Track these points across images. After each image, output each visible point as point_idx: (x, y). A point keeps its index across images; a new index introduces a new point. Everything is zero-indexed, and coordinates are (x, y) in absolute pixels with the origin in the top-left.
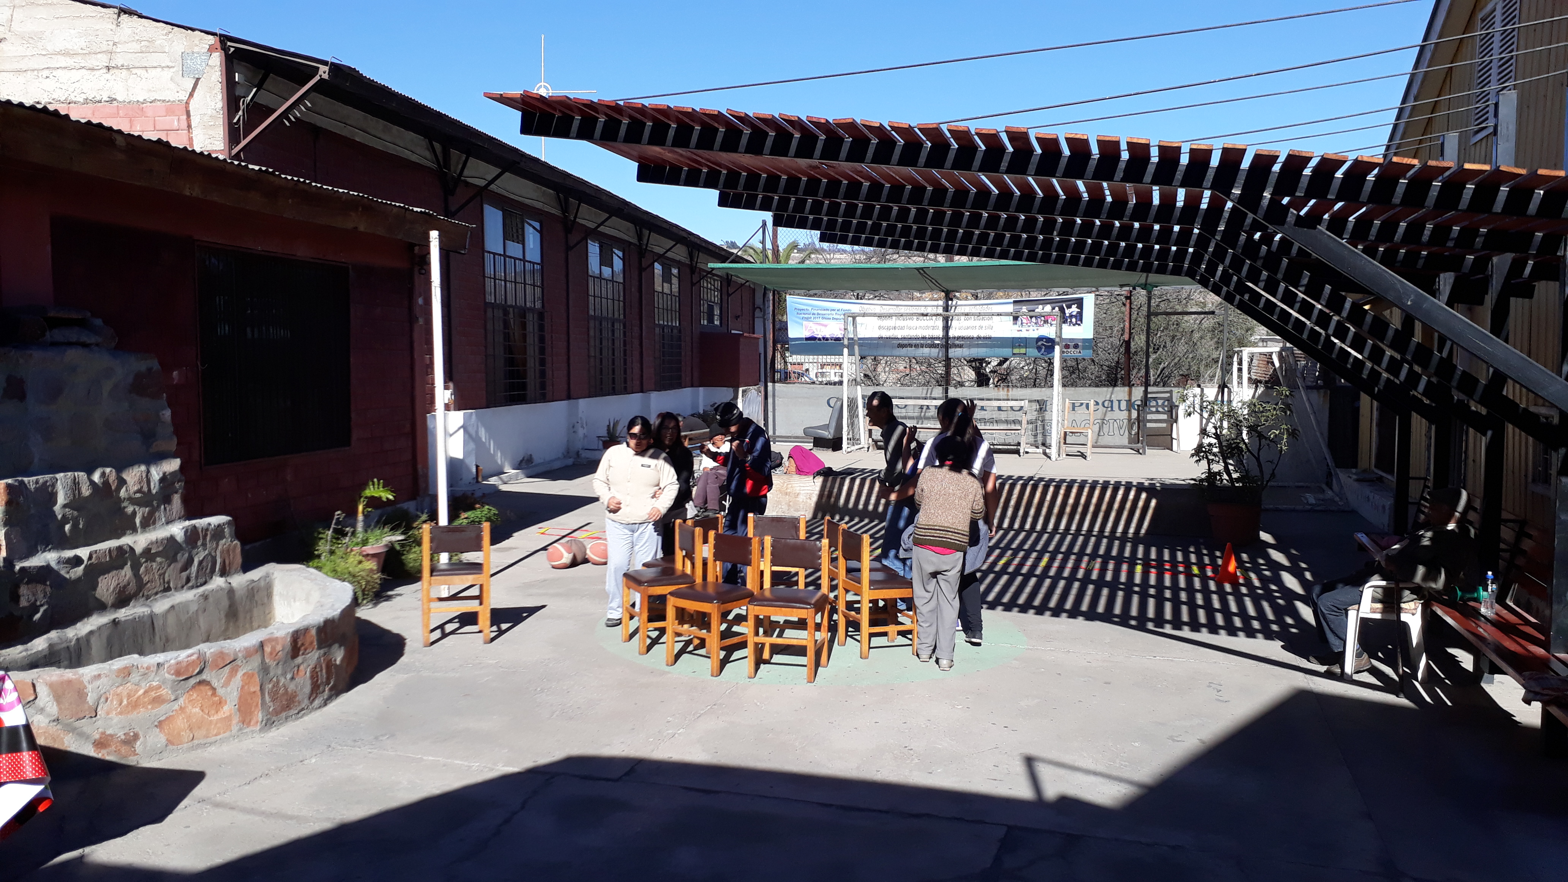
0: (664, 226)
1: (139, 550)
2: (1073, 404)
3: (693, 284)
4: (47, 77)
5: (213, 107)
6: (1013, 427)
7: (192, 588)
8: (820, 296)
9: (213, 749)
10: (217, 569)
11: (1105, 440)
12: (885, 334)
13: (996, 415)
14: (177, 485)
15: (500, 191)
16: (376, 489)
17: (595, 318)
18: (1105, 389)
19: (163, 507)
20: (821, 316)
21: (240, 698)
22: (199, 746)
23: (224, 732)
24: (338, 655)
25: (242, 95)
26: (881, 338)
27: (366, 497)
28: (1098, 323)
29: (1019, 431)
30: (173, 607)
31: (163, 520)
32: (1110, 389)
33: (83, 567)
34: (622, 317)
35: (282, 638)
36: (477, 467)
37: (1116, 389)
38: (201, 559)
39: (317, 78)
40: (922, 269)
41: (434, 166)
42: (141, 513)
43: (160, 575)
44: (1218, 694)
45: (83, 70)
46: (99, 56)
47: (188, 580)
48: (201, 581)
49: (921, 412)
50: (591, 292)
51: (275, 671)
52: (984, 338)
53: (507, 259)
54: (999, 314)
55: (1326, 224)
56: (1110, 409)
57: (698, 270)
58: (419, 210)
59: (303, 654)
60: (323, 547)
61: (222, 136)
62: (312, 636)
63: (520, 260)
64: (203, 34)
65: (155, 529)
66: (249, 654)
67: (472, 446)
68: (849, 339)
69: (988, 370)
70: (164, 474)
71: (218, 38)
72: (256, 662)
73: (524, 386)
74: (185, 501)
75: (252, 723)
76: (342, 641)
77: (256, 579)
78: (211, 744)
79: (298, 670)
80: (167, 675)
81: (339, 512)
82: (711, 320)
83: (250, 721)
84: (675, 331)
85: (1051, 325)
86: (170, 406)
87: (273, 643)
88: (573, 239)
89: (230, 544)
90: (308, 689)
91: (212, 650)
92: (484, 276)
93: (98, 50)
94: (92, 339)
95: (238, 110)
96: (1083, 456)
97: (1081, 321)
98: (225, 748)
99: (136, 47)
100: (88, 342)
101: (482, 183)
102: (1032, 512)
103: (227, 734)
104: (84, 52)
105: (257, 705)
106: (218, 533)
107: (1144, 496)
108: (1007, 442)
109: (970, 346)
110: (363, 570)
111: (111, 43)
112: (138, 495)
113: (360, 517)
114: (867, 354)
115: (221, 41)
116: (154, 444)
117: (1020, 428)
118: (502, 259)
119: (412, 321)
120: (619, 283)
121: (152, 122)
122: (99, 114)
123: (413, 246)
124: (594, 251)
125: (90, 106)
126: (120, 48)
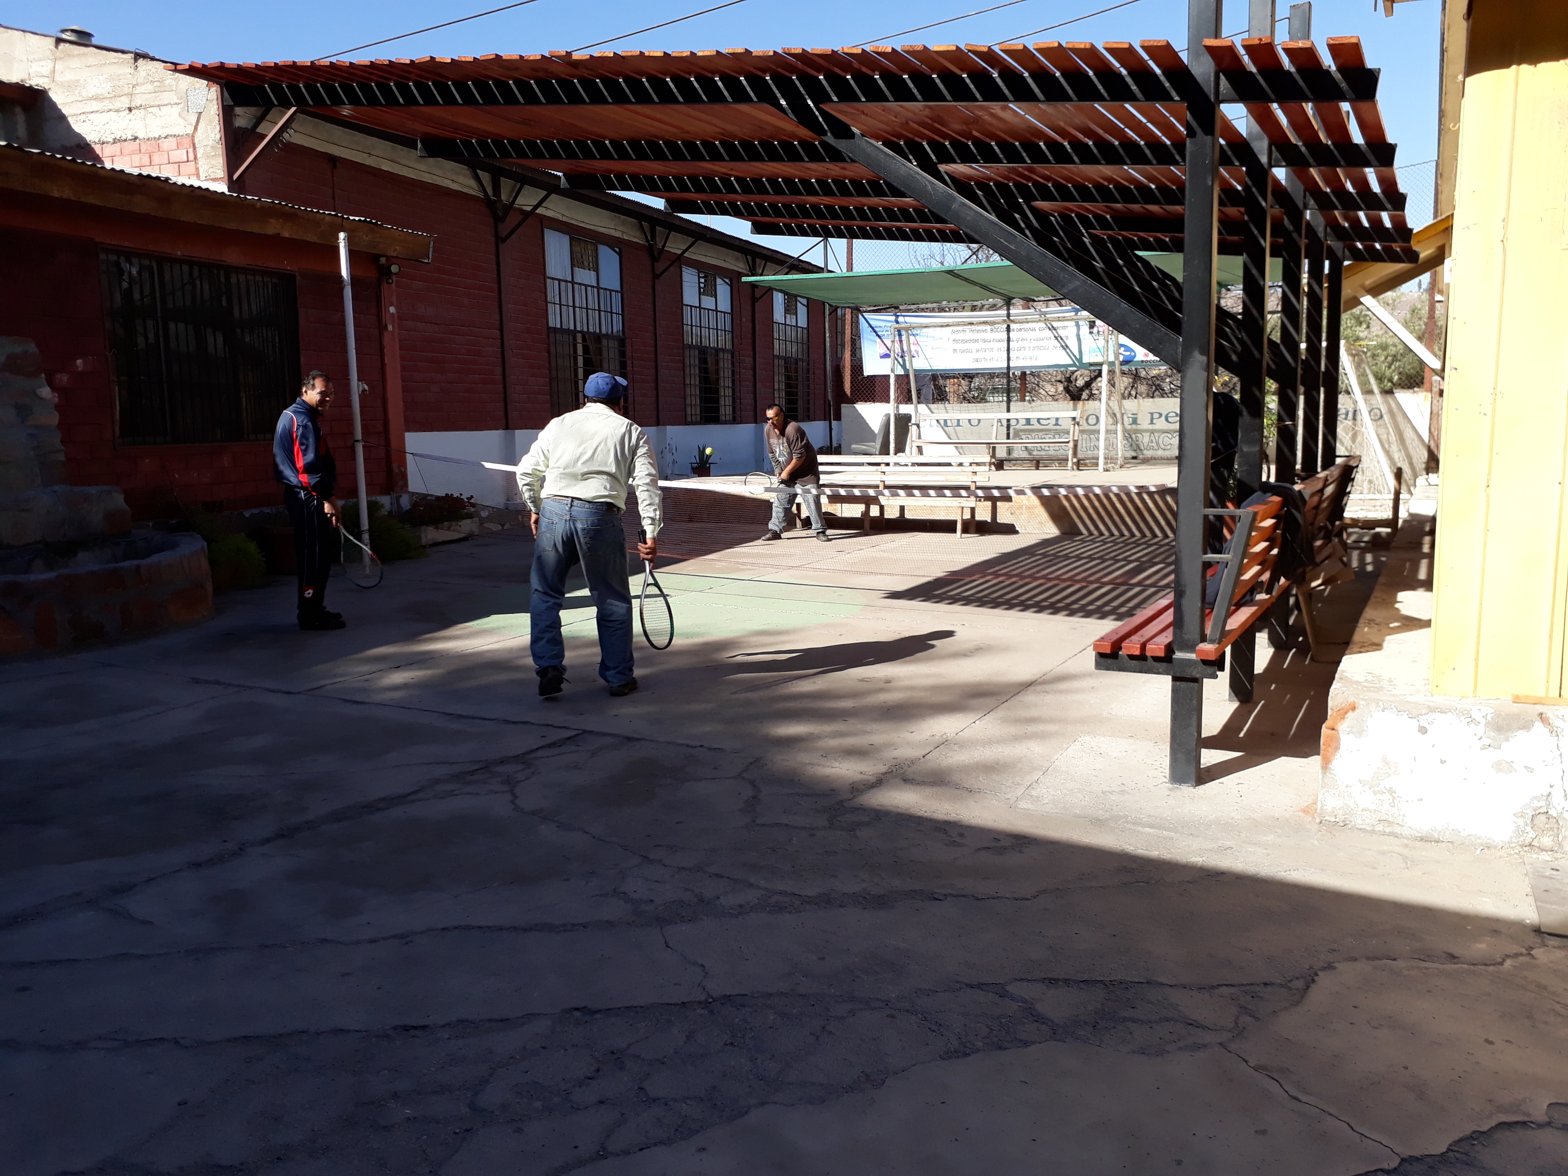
5: (213, 139)
14: (56, 455)
17: (692, 347)
21: (36, 624)
23: (20, 651)
34: (729, 347)
41: (480, 195)
43: (30, 530)
45: (111, 112)
46: (122, 98)
50: (687, 321)
53: (576, 286)
61: (222, 164)
63: (593, 287)
65: (26, 489)
66: (44, 585)
75: (50, 646)
83: (48, 644)
88: (660, 267)
92: (547, 302)
93: (122, 94)
99: (149, 87)
101: (530, 208)
103: (24, 653)
104: (111, 95)
106: (103, 499)
111: (131, 86)
118: (570, 285)
119: (382, 328)
120: (725, 313)
121: (166, 156)
122: (125, 152)
123: (377, 257)
124: (690, 280)
125: (118, 145)
126: (138, 90)
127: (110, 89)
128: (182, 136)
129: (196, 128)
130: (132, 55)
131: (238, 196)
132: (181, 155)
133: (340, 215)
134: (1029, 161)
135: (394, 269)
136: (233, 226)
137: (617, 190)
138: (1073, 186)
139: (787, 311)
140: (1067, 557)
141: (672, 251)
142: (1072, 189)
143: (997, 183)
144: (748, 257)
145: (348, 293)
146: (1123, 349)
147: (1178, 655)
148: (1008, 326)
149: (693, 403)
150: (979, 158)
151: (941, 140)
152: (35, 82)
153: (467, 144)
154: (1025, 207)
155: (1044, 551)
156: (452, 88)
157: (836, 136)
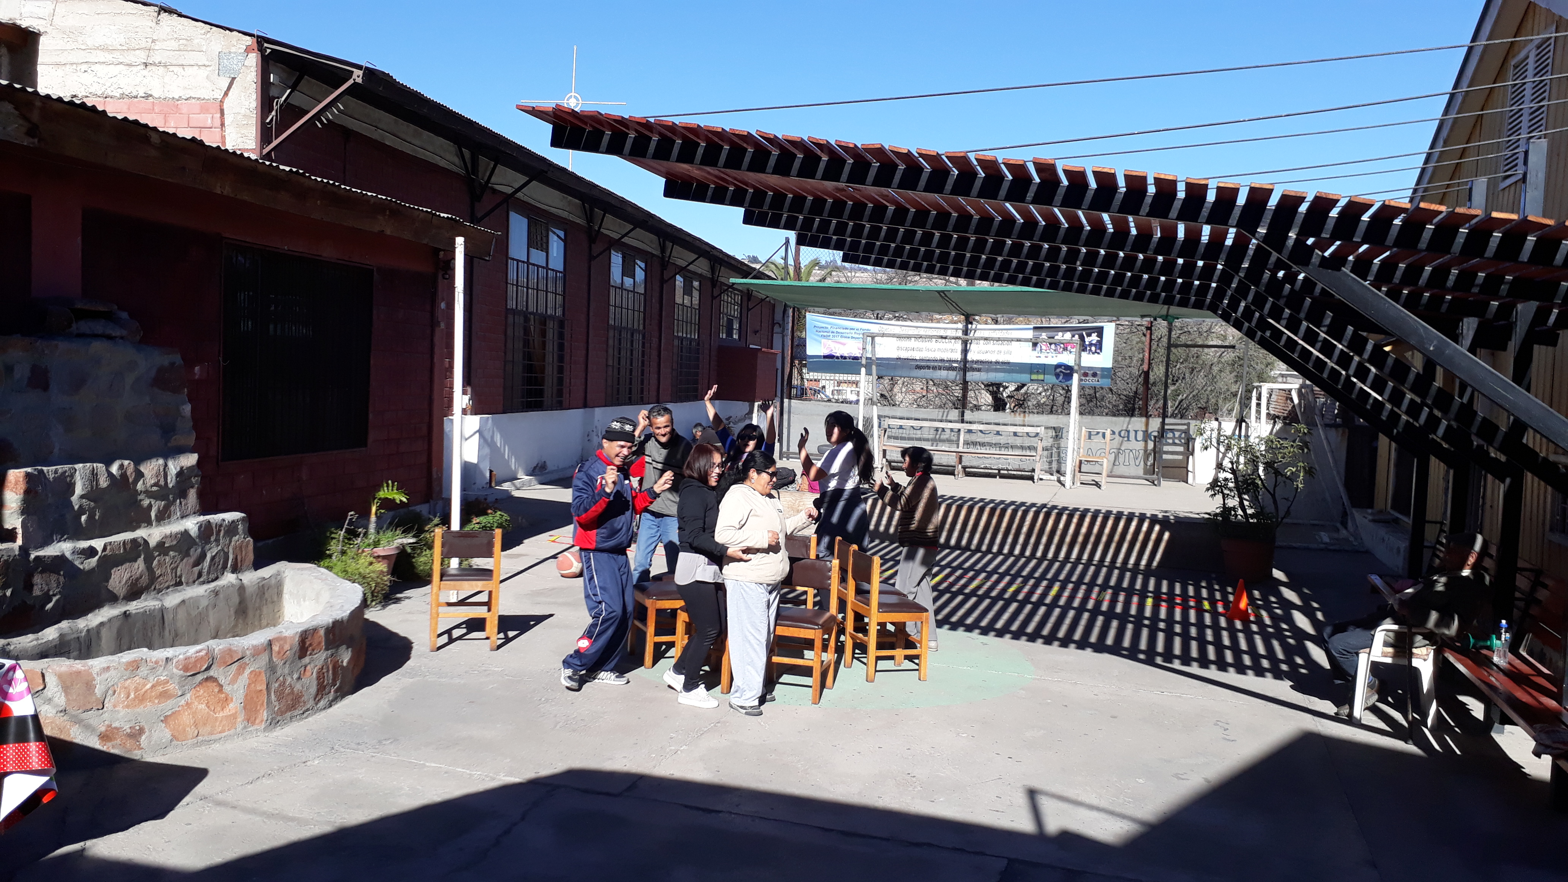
0: (688, 239)
1: (152, 543)
2: (1090, 432)
3: (713, 298)
4: (85, 71)
5: (247, 107)
6: (1028, 453)
7: (203, 583)
8: (840, 314)
9: (217, 746)
10: (229, 565)
11: (1121, 470)
12: (904, 355)
13: (1012, 440)
14: (193, 480)
15: (526, 199)
16: (390, 491)
17: (614, 328)
18: (1122, 419)
19: (178, 501)
20: (840, 335)
21: (246, 696)
22: (203, 743)
23: (229, 730)
24: (345, 657)
25: (276, 96)
26: (899, 359)
27: (380, 499)
28: (1117, 352)
29: (1034, 458)
30: (183, 601)
31: (178, 514)
32: (1127, 419)
33: (97, 557)
34: (641, 327)
35: (292, 637)
36: (491, 471)
37: (1134, 419)
38: (213, 554)
39: (351, 82)
40: (943, 292)
41: (462, 172)
42: (157, 506)
43: (172, 569)
44: (1225, 733)
45: (121, 66)
46: (138, 52)
47: (200, 575)
48: (212, 576)
49: (936, 434)
50: (612, 302)
51: (283, 670)
52: (1002, 363)
53: (530, 266)
54: (1019, 340)
55: (1351, 265)
56: (1126, 439)
57: (719, 284)
58: (446, 215)
59: (311, 654)
60: (335, 547)
61: (254, 135)
62: (320, 636)
63: (543, 267)
64: (240, 34)
65: (169, 523)
66: (257, 652)
67: (487, 450)
68: (867, 358)
69: (1005, 395)
70: (182, 468)
71: (255, 40)
72: (264, 658)
73: (541, 393)
74: (200, 495)
75: (257, 721)
76: (350, 643)
77: (267, 576)
78: (215, 741)
79: (305, 670)
80: (175, 670)
81: (352, 513)
82: (730, 333)
83: (255, 720)
84: (694, 344)
85: (1071, 352)
86: (190, 401)
87: (282, 642)
88: (597, 248)
89: (243, 542)
90: (313, 690)
91: (220, 647)
92: (507, 283)
93: (137, 47)
94: (117, 332)
95: (271, 111)
96: (1097, 485)
97: (1101, 349)
98: (229, 745)
99: (174, 45)
100: (114, 335)
101: (509, 190)
102: (1044, 539)
103: (232, 731)
104: (124, 48)
105: (262, 704)
106: (232, 528)
107: (1157, 528)
108: (1022, 468)
109: (988, 371)
110: (373, 572)
111: (150, 40)
112: (155, 489)
113: (373, 518)
114: (885, 374)
115: (258, 42)
116: (174, 438)
117: (1035, 454)
118: (525, 265)
119: (434, 325)
120: (640, 293)
121: (185, 120)
122: (134, 109)
123: (438, 251)
124: (617, 262)
125: (127, 100)
126: (159, 45)
127: (123, 41)
128: (208, 100)
129: (226, 94)
130: (157, 9)
132: (205, 119)
139: (685, 292)
141: (605, 233)
144: (661, 239)
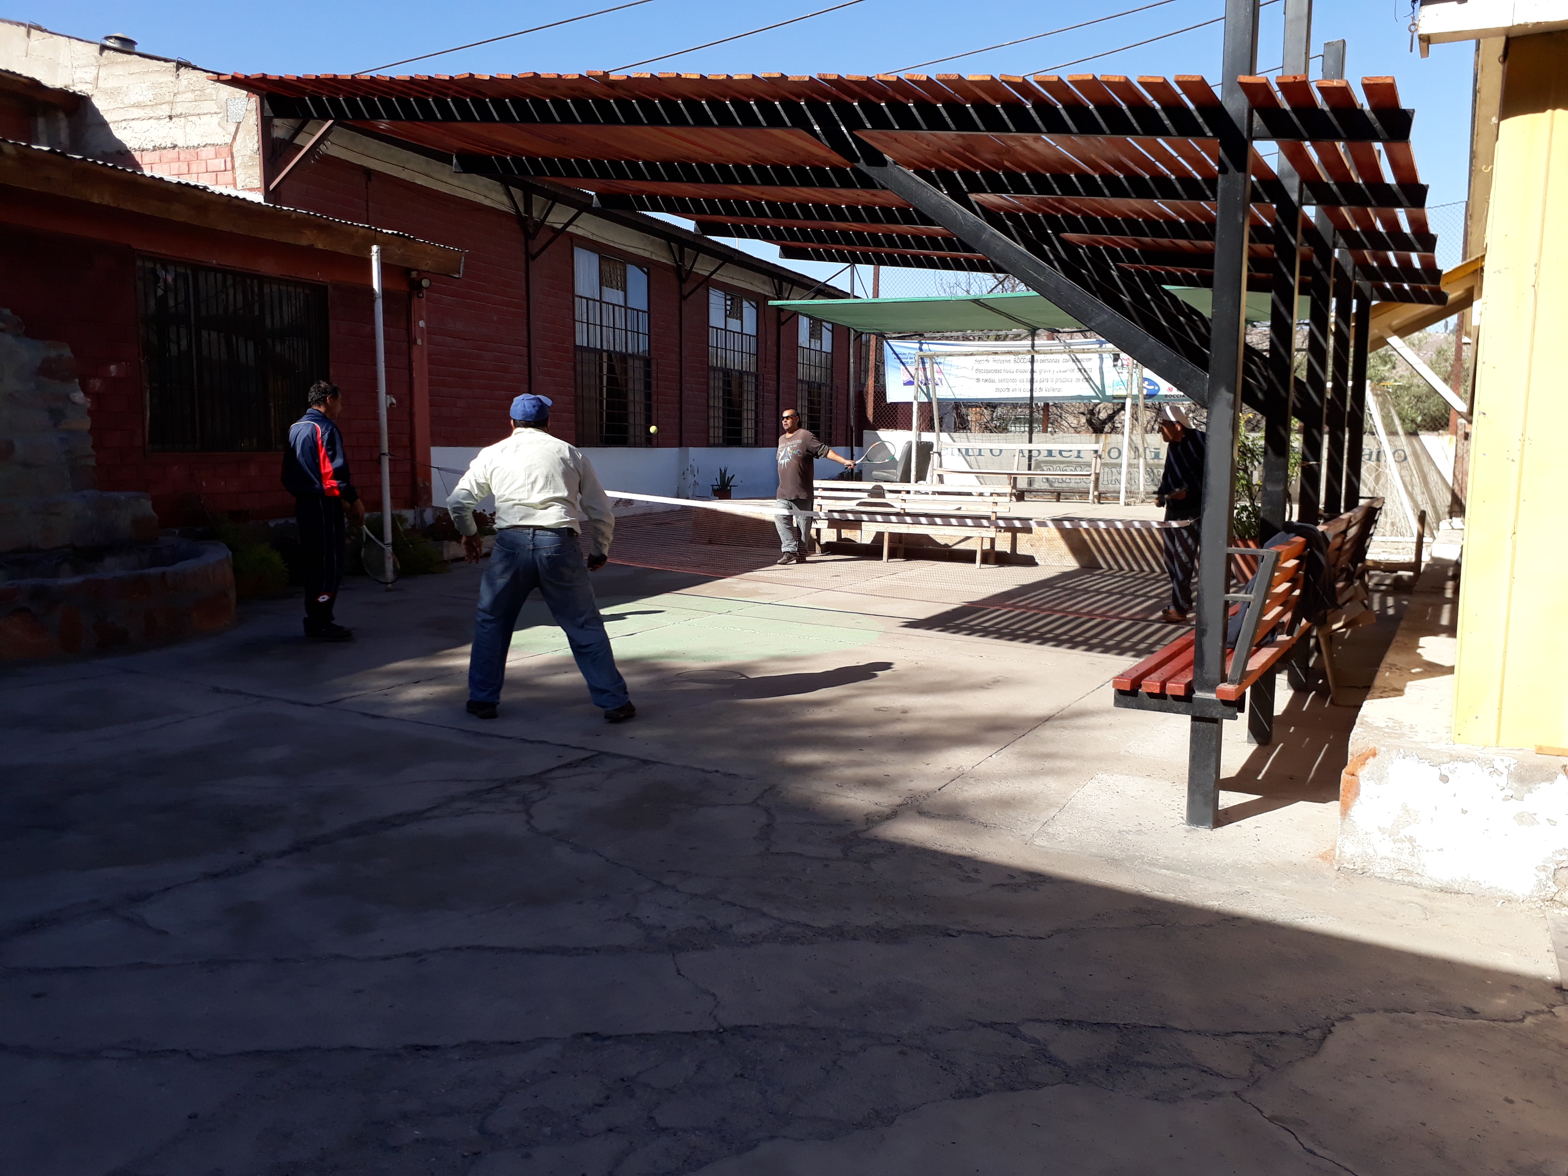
5: (251, 149)
14: (86, 460)
17: (717, 369)
21: (62, 628)
22: (21, 664)
34: (753, 370)
41: (512, 211)
45: (152, 120)
46: (163, 106)
50: (713, 343)
61: (258, 175)
63: (621, 306)
72: (81, 597)
73: (625, 430)
75: (76, 650)
78: (32, 663)
83: (73, 648)
86: (83, 390)
88: (687, 288)
91: (34, 583)
92: (574, 320)
93: (163, 101)
99: (190, 96)
101: (560, 226)
103: (49, 658)
104: (152, 103)
105: (81, 635)
111: (172, 94)
116: (64, 421)
118: (598, 304)
119: (411, 342)
120: (750, 336)
121: (204, 165)
122: (164, 160)
123: (408, 271)
124: (717, 302)
125: (158, 152)
126: (179, 98)
127: (151, 97)
128: (220, 145)
129: (234, 138)
130: (175, 64)
131: (274, 207)
132: (219, 164)
133: (373, 228)
134: (1059, 193)
135: (425, 283)
136: (268, 236)
137: (649, 210)
138: (1102, 218)
139: (812, 335)
140: (1086, 591)
141: (700, 272)
142: (1101, 221)
143: (1026, 214)
144: (775, 281)
145: (379, 305)
146: (1146, 383)
147: (1198, 694)
148: (1033, 357)
149: (716, 424)
150: (1010, 188)
151: (973, 170)
152: (78, 88)
153: (502, 161)
154: (1054, 238)
155: (1062, 584)
156: (490, 105)
157: (869, 164)
